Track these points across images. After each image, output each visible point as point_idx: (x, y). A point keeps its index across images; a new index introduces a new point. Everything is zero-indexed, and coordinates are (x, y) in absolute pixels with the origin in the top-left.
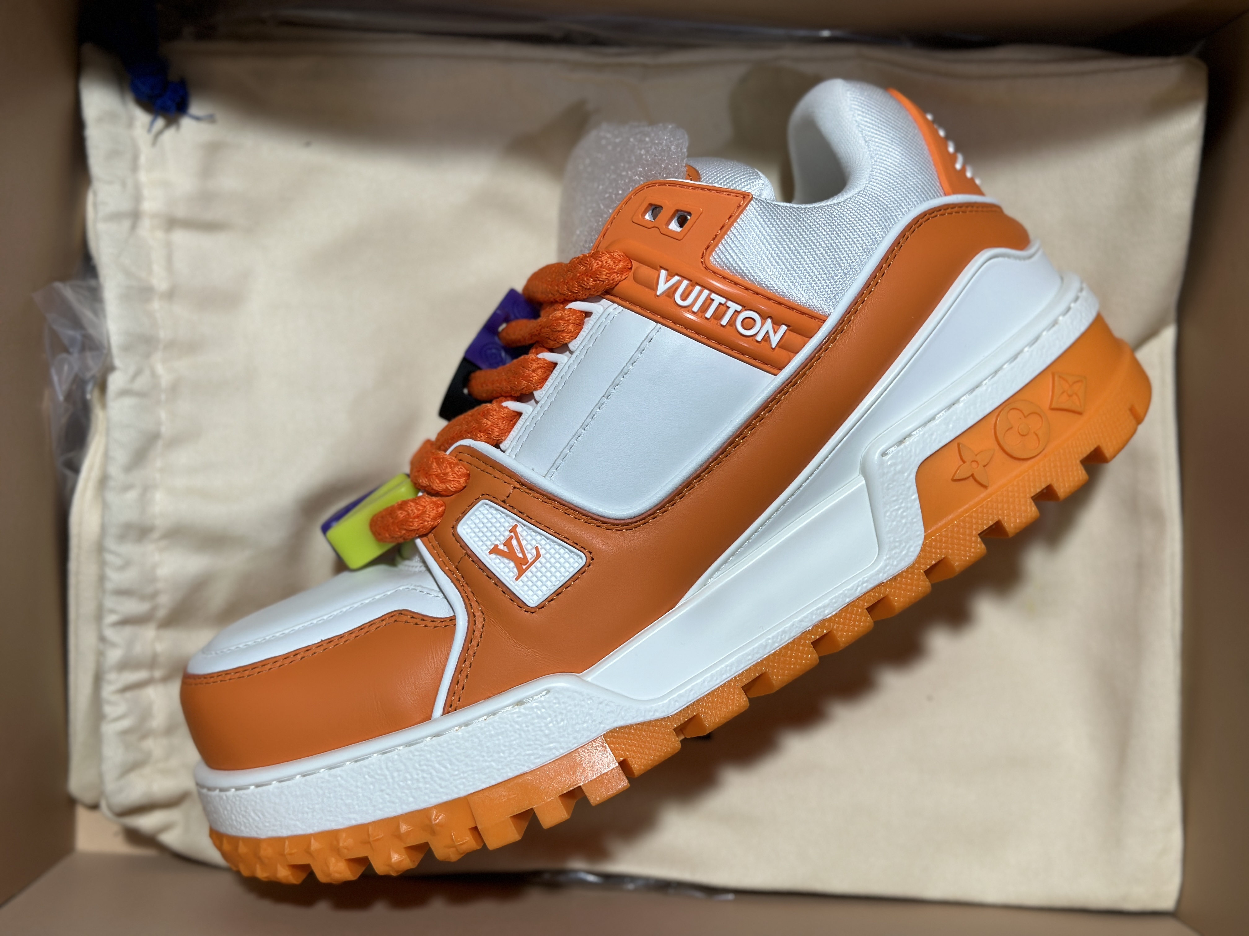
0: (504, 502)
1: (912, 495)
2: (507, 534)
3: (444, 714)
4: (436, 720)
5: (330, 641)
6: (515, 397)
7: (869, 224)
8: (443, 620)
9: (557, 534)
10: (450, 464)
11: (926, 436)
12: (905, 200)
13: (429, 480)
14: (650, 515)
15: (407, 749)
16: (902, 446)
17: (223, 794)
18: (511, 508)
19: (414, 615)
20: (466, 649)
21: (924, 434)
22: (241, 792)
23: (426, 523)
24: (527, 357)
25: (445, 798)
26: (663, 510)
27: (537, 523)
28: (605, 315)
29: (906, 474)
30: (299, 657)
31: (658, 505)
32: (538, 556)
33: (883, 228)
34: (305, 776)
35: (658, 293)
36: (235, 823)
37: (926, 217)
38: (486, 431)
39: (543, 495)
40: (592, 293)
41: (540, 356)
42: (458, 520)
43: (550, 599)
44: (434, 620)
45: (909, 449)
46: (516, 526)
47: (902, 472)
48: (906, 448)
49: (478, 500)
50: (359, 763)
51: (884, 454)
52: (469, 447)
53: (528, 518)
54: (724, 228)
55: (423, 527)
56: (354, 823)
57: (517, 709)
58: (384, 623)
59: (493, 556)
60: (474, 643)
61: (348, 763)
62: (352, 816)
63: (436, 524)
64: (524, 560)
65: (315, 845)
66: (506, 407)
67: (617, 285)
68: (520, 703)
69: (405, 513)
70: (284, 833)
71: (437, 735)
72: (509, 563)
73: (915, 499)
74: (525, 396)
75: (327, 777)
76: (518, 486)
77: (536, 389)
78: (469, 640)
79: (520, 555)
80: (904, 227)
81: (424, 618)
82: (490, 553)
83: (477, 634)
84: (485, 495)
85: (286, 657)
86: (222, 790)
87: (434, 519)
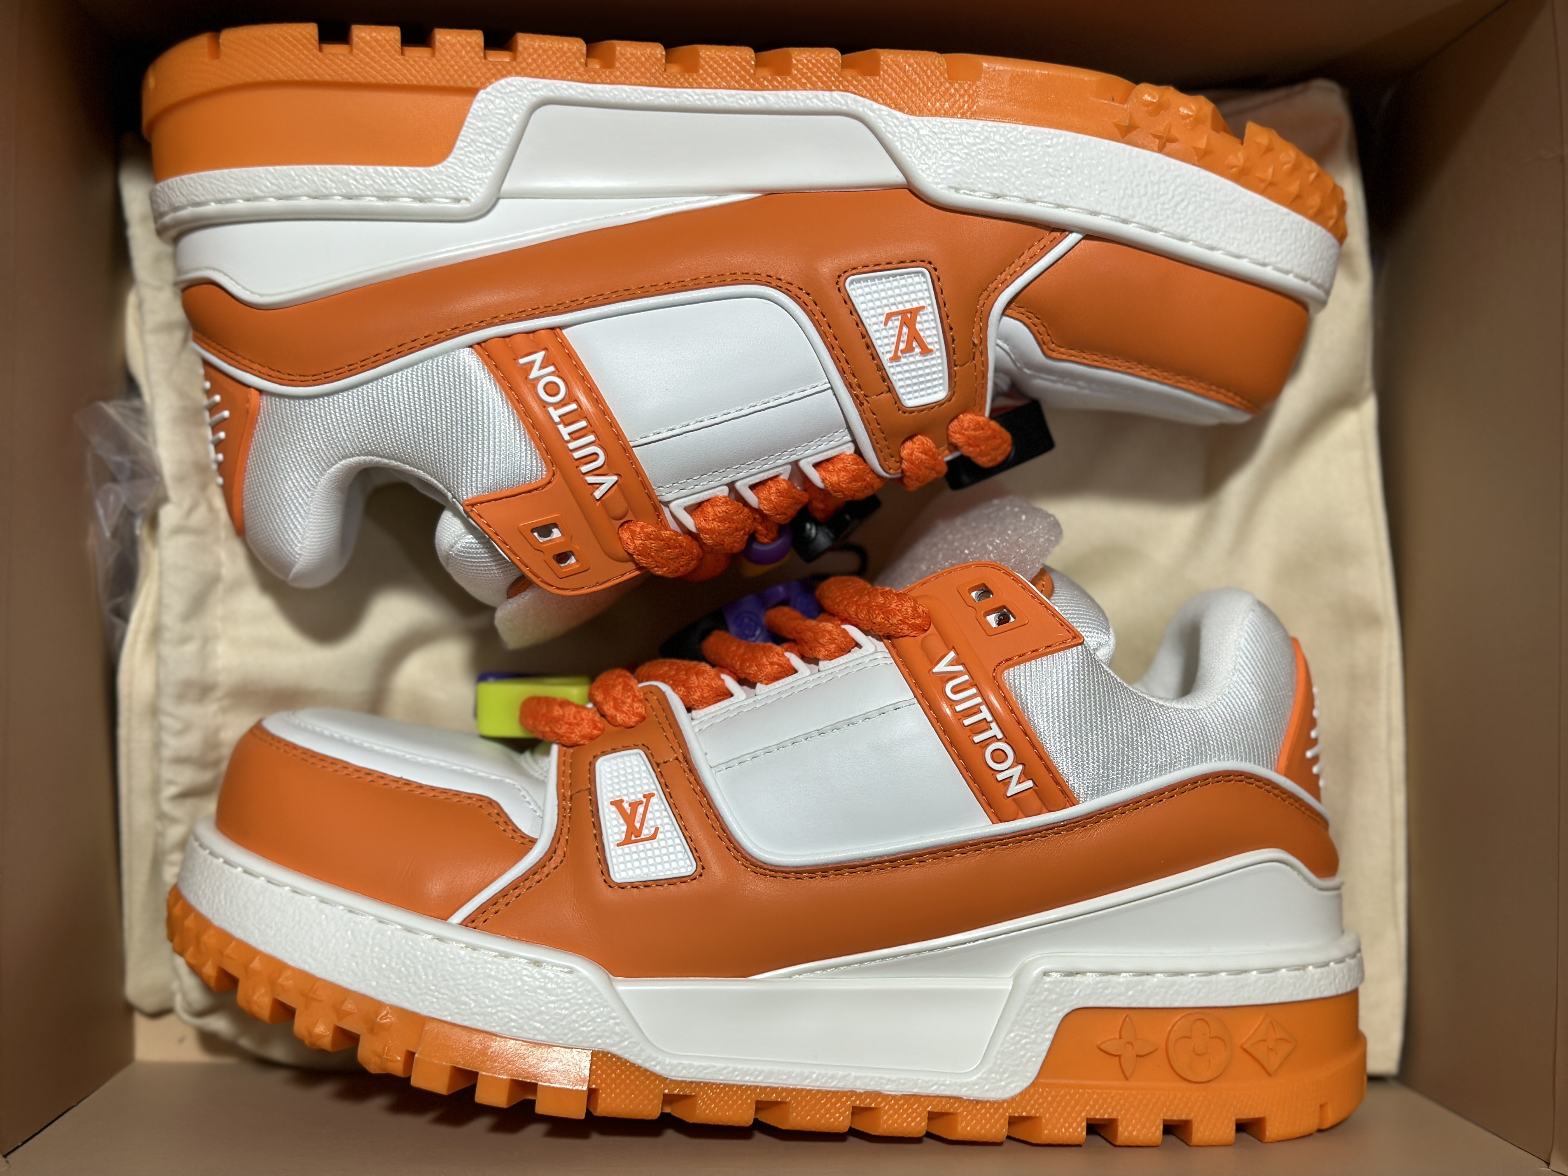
0: (658, 765)
1: (1047, 1033)
2: (640, 796)
3: (461, 924)
4: (451, 924)
5: (408, 783)
6: (738, 677)
7: (1178, 745)
8: (523, 836)
9: (684, 829)
10: (635, 696)
11: (1100, 985)
12: (1232, 748)
13: (605, 699)
14: (783, 872)
15: (405, 933)
16: (1069, 978)
17: (210, 858)
18: (660, 775)
19: (501, 813)
20: (524, 878)
21: (1098, 982)
22: (226, 867)
23: (573, 736)
24: (775, 646)
25: (406, 1005)
26: (799, 876)
27: (673, 807)
28: (871, 657)
29: (1055, 1009)
30: (370, 778)
31: (798, 867)
32: (653, 837)
33: (1189, 758)
34: (295, 892)
35: (935, 670)
36: (200, 893)
37: (1239, 778)
38: (688, 689)
39: (698, 784)
40: (874, 629)
41: (788, 655)
42: (604, 753)
43: (634, 886)
44: (516, 830)
45: (1074, 986)
46: (653, 795)
47: (1053, 1003)
48: (1072, 982)
49: (636, 746)
50: (351, 915)
51: (1046, 973)
52: (663, 694)
53: (669, 796)
54: (1036, 654)
55: (568, 737)
56: (306, 968)
57: (530, 968)
58: (469, 801)
59: (613, 808)
60: (537, 877)
61: (341, 907)
62: (310, 960)
63: (582, 742)
64: (638, 833)
65: (256, 964)
66: (723, 680)
67: (902, 636)
68: (537, 963)
69: (561, 712)
70: (238, 933)
71: (440, 939)
72: (622, 825)
73: (1047, 1039)
74: (746, 682)
75: (313, 907)
76: (681, 759)
77: (761, 682)
78: (533, 871)
79: (638, 825)
80: (1211, 771)
81: (508, 821)
82: (612, 803)
83: (546, 870)
84: (645, 747)
85: (358, 769)
86: (212, 853)
87: (583, 737)
